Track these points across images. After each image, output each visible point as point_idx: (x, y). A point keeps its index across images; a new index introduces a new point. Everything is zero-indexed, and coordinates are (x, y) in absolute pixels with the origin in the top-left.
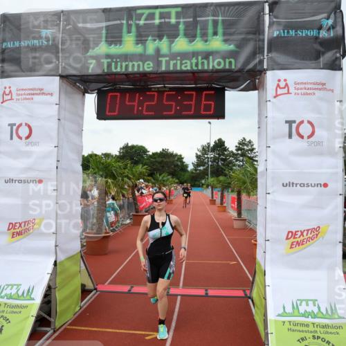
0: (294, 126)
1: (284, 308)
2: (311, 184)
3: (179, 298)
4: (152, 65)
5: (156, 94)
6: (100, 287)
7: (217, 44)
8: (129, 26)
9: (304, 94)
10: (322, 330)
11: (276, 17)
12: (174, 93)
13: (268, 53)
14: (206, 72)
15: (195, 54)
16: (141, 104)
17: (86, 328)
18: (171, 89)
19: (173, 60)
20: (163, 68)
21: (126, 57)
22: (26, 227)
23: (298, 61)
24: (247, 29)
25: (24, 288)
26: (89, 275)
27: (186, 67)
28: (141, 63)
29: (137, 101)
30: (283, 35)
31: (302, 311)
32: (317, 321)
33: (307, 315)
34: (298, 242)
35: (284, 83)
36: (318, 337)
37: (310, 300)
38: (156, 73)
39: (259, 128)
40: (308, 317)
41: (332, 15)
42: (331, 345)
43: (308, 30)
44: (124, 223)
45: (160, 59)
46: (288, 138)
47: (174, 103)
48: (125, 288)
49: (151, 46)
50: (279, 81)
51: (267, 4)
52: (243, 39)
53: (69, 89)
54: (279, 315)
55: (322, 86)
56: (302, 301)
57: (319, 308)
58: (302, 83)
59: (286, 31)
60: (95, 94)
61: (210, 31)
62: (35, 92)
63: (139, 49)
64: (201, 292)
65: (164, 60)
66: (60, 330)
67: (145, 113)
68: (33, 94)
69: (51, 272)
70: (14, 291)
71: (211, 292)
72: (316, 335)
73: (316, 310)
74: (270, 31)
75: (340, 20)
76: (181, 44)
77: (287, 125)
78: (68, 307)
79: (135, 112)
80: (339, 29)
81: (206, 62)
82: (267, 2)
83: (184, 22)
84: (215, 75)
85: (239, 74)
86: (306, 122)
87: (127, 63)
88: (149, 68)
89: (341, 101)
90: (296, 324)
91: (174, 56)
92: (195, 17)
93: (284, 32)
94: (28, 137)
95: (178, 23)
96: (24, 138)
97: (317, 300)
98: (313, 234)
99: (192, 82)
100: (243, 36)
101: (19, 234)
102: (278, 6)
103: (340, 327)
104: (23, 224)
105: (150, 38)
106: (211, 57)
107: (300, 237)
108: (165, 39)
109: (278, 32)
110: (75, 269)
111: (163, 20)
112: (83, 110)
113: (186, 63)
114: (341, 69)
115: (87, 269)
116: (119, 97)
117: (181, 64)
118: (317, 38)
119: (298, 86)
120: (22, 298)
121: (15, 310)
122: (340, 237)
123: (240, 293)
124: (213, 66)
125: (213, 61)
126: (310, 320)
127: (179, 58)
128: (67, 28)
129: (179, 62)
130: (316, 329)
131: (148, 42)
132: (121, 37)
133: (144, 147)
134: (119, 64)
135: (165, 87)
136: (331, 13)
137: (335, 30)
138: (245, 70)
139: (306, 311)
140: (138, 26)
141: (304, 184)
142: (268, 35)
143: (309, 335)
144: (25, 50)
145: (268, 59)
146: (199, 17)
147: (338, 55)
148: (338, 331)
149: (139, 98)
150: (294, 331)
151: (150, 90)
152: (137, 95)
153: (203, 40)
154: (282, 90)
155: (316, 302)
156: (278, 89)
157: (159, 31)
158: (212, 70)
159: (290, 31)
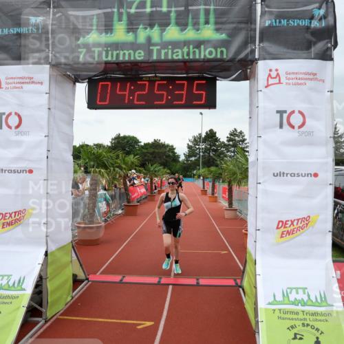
0: (285, 116)
1: (274, 296)
2: (302, 174)
3: (171, 287)
4: (143, 54)
5: (147, 83)
7: (208, 33)
8: (120, 15)
9: (295, 84)
10: (311, 318)
11: (268, 7)
12: (165, 82)
13: (259, 43)
15: (186, 43)
16: (132, 93)
17: (78, 318)
18: (163, 79)
19: (164, 49)
20: (155, 57)
21: (117, 46)
22: (17, 217)
23: (290, 51)
24: (240, 19)
25: (15, 278)
26: (81, 265)
27: (177, 56)
28: (131, 52)
29: (128, 90)
30: (274, 25)
31: (292, 299)
32: (306, 308)
33: (297, 302)
34: (288, 231)
35: (276, 73)
36: (308, 325)
37: (300, 288)
38: (148, 63)
39: (250, 118)
40: (298, 305)
41: (324, 5)
42: (320, 332)
43: (300, 20)
44: (116, 213)
45: (151, 48)
46: (278, 127)
47: (165, 93)
48: (117, 278)
49: (142, 35)
50: (271, 70)
52: (235, 28)
53: (60, 78)
54: (270, 304)
55: (313, 76)
56: (291, 289)
57: (309, 296)
58: (293, 73)
59: (278, 21)
60: (86, 84)
61: (202, 20)
62: (24, 80)
63: (130, 37)
64: (192, 281)
65: (155, 49)
66: (52, 320)
67: (136, 102)
68: (23, 83)
69: (41, 262)
70: (4, 282)
71: (202, 282)
72: (306, 322)
73: (306, 298)
74: (262, 20)
75: (331, 10)
77: (279, 115)
78: (59, 298)
79: (126, 101)
80: (330, 19)
81: (197, 51)
83: (176, 11)
84: (207, 64)
85: (230, 64)
86: (297, 112)
87: (118, 52)
88: (140, 57)
89: (332, 91)
90: (286, 312)
91: (165, 45)
92: (187, 6)
93: (276, 22)
94: (17, 127)
95: (169, 12)
96: (13, 128)
97: (306, 288)
98: (303, 223)
99: (184, 72)
100: (234, 25)
101: (9, 224)
103: (329, 314)
104: (13, 214)
105: (141, 26)
106: (202, 47)
107: (290, 226)
108: (156, 28)
109: (270, 22)
110: (66, 259)
111: (154, 9)
112: (74, 100)
113: (177, 52)
114: (332, 59)
115: (78, 259)
116: (109, 86)
117: (173, 53)
118: (308, 28)
119: (289, 76)
120: (13, 288)
121: (5, 301)
122: (329, 226)
123: (231, 282)
124: (205, 56)
125: (205, 51)
126: (300, 308)
127: (170, 47)
129: (170, 51)
130: (305, 316)
131: (139, 30)
132: (112, 25)
133: (136, 138)
134: (110, 53)
135: (156, 76)
136: (323, 3)
137: (327, 20)
138: (237, 60)
139: (296, 299)
140: (129, 15)
141: (294, 174)
142: (260, 24)
143: (298, 323)
144: (14, 37)
145: (259, 49)
146: (191, 6)
147: (329, 45)
148: (327, 318)
149: (130, 87)
150: (283, 319)
151: (141, 79)
152: (128, 84)
153: (195, 29)
154: (274, 80)
155: (306, 290)
156: (270, 79)
157: (150, 20)
158: (204, 59)
159: (282, 21)
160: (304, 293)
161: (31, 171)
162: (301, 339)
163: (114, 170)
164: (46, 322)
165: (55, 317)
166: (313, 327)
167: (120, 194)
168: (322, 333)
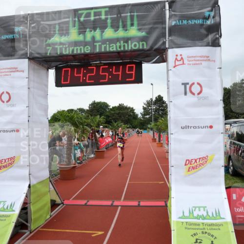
0: (188, 87)
1: (183, 213)
2: (201, 127)
3: (120, 208)
4: (89, 48)
5: (94, 68)
6: (66, 202)
7: (134, 32)
8: (74, 22)
9: (194, 64)
10: (209, 227)
11: (174, 11)
12: (107, 67)
13: (169, 37)
14: (126, 51)
16: (85, 75)
17: (53, 230)
18: (105, 64)
19: (104, 44)
20: (98, 50)
22: (9, 162)
23: (190, 41)
24: (155, 21)
25: (8, 203)
26: (57, 194)
27: (113, 49)
28: (82, 47)
29: (82, 73)
30: (178, 24)
31: (195, 215)
32: (205, 221)
33: (198, 217)
34: (193, 167)
35: (180, 57)
36: (206, 233)
37: (202, 207)
39: (168, 88)
40: (199, 219)
42: (214, 237)
43: (196, 20)
45: (95, 44)
47: (107, 74)
48: (83, 202)
49: (89, 35)
50: (177, 56)
51: (167, 3)
52: (152, 27)
53: (36, 67)
54: (180, 218)
56: (195, 207)
57: (207, 213)
58: (192, 57)
59: (180, 21)
60: (54, 70)
61: (129, 23)
62: (12, 70)
63: (81, 38)
64: (135, 203)
65: (97, 44)
66: (35, 231)
67: (87, 81)
68: (11, 72)
69: (26, 192)
70: (1, 206)
71: (142, 204)
72: (204, 231)
73: (205, 214)
74: (170, 21)
75: (218, 12)
76: (109, 33)
77: (183, 86)
78: (40, 215)
79: (81, 81)
80: (217, 18)
81: (126, 45)
82: (167, 1)
83: (111, 18)
84: (133, 53)
85: (149, 52)
86: (196, 84)
88: (87, 50)
89: (220, 68)
90: (191, 224)
91: (104, 41)
92: (119, 13)
93: (179, 22)
95: (107, 19)
96: (5, 102)
97: (206, 207)
98: (203, 161)
99: (120, 59)
101: (5, 167)
102: (175, 4)
103: (221, 225)
104: (7, 160)
105: (88, 30)
106: (130, 42)
107: (194, 163)
109: (175, 22)
110: (45, 189)
112: (48, 81)
113: (113, 46)
114: (220, 46)
116: (70, 71)
117: (110, 47)
118: (202, 25)
119: (189, 59)
120: (7, 210)
121: (1, 218)
124: (131, 47)
126: (201, 221)
128: (33, 25)
129: (108, 45)
130: (204, 227)
131: (87, 32)
134: (68, 49)
135: (101, 63)
137: (215, 19)
138: (153, 49)
139: (198, 215)
141: (196, 127)
142: (169, 24)
143: (199, 232)
144: (5, 42)
145: (169, 40)
146: (123, 13)
147: (217, 36)
148: (220, 227)
149: (83, 71)
150: (189, 229)
151: (91, 65)
152: (82, 69)
153: (124, 30)
154: (179, 62)
155: (206, 209)
156: (176, 61)
157: (93, 25)
158: (131, 50)
159: (183, 21)
160: (204, 210)
161: (18, 131)
162: (200, 242)
163: (83, 127)
164: (31, 233)
165: (38, 229)
166: (209, 234)
167: (92, 143)
168: (216, 238)
